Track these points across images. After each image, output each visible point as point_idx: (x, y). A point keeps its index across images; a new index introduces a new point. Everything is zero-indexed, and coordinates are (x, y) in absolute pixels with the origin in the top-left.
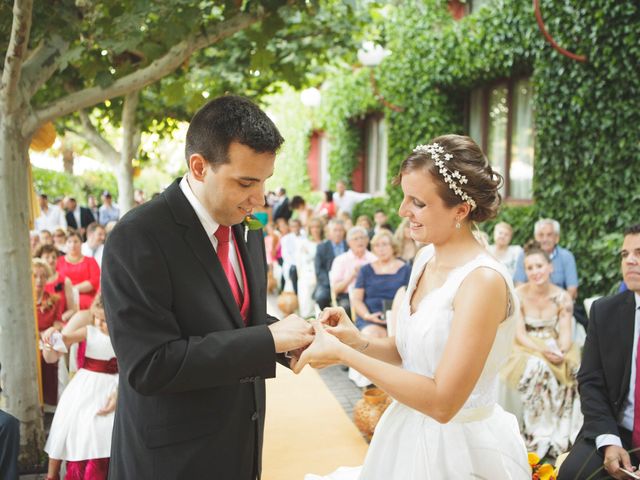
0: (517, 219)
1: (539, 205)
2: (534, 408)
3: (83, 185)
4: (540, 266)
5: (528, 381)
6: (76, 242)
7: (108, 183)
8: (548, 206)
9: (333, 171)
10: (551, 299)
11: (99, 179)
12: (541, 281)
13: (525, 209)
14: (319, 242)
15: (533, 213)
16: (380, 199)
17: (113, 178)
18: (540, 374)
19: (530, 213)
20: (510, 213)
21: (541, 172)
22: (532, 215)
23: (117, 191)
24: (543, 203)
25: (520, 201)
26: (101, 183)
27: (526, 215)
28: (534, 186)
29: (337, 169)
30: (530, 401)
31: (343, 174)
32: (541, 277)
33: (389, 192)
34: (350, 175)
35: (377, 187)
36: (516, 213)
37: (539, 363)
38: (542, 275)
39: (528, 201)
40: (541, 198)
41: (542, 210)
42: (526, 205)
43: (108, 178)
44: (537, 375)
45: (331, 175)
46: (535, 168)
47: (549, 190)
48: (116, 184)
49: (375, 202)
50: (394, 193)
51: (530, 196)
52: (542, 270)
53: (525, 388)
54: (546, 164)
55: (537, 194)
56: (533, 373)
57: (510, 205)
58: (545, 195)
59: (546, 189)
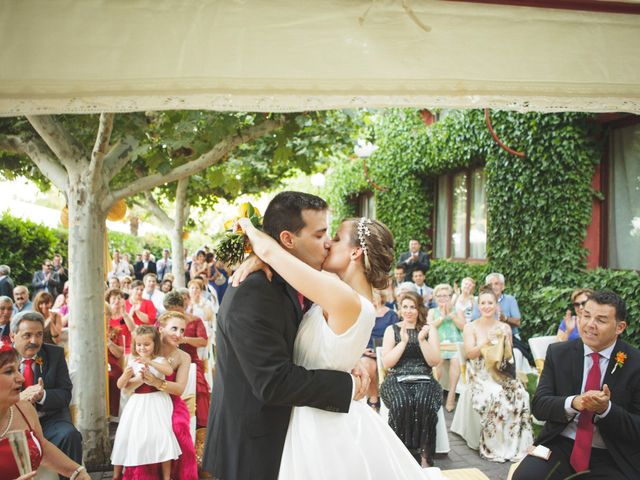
0: (475, 274)
3: (144, 243)
4: (491, 303)
7: (164, 243)
8: (499, 264)
11: (157, 240)
13: (481, 266)
15: (487, 269)
17: (168, 239)
20: (470, 270)
21: (492, 239)
22: (486, 271)
24: (495, 262)
25: (478, 260)
26: (159, 242)
27: (482, 270)
28: (488, 249)
36: (474, 269)
38: (491, 309)
39: (483, 260)
40: (494, 259)
41: (494, 267)
42: (482, 264)
43: (164, 239)
46: (488, 236)
47: (499, 252)
48: (170, 244)
51: (485, 257)
52: (492, 306)
54: (496, 233)
55: (490, 256)
57: (471, 264)
58: (496, 256)
59: (497, 252)
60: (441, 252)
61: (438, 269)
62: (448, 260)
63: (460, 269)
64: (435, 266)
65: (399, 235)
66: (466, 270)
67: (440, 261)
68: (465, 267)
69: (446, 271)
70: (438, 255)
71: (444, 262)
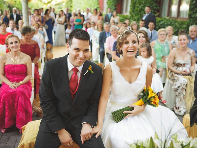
0: (181, 26)
1: (190, 20)
2: (180, 97)
3: (8, 5)
4: (185, 40)
5: (179, 87)
6: (4, 26)
7: (18, 4)
8: (194, 21)
9: (109, 4)
10: (187, 53)
11: (15, 3)
12: (184, 46)
13: (185, 22)
14: (101, 32)
15: (188, 24)
16: (127, 16)
17: (20, 2)
18: (184, 85)
19: (186, 24)
20: (178, 23)
21: (192, 7)
22: (187, 25)
23: (22, 8)
24: (192, 20)
25: (183, 18)
26: (15, 4)
27: (185, 24)
28: (189, 12)
29: (111, 2)
30: (179, 95)
31: (113, 5)
32: (184, 44)
33: (131, 13)
34: (115, 6)
35: (126, 11)
36: (181, 23)
37: (184, 81)
38: (185, 43)
39: (186, 19)
40: (192, 17)
41: (191, 22)
42: (185, 20)
43: (18, 3)
44: (182, 85)
45: (108, 5)
46: (190, 5)
47: (195, 14)
48: (21, 5)
49: (125, 17)
50: (133, 13)
51: (187, 17)
52: (185, 41)
53: (177, 90)
54: (195, 3)
55: (190, 16)
56: (181, 84)
57: (179, 20)
58: (193, 16)
59: (194, 14)
60: (164, 14)
61: (162, 23)
62: (168, 18)
63: (173, 23)
64: (160, 21)
65: (143, 4)
66: (176, 23)
67: (163, 18)
68: (176, 22)
69: (166, 24)
70: (163, 15)
71: (165, 19)
